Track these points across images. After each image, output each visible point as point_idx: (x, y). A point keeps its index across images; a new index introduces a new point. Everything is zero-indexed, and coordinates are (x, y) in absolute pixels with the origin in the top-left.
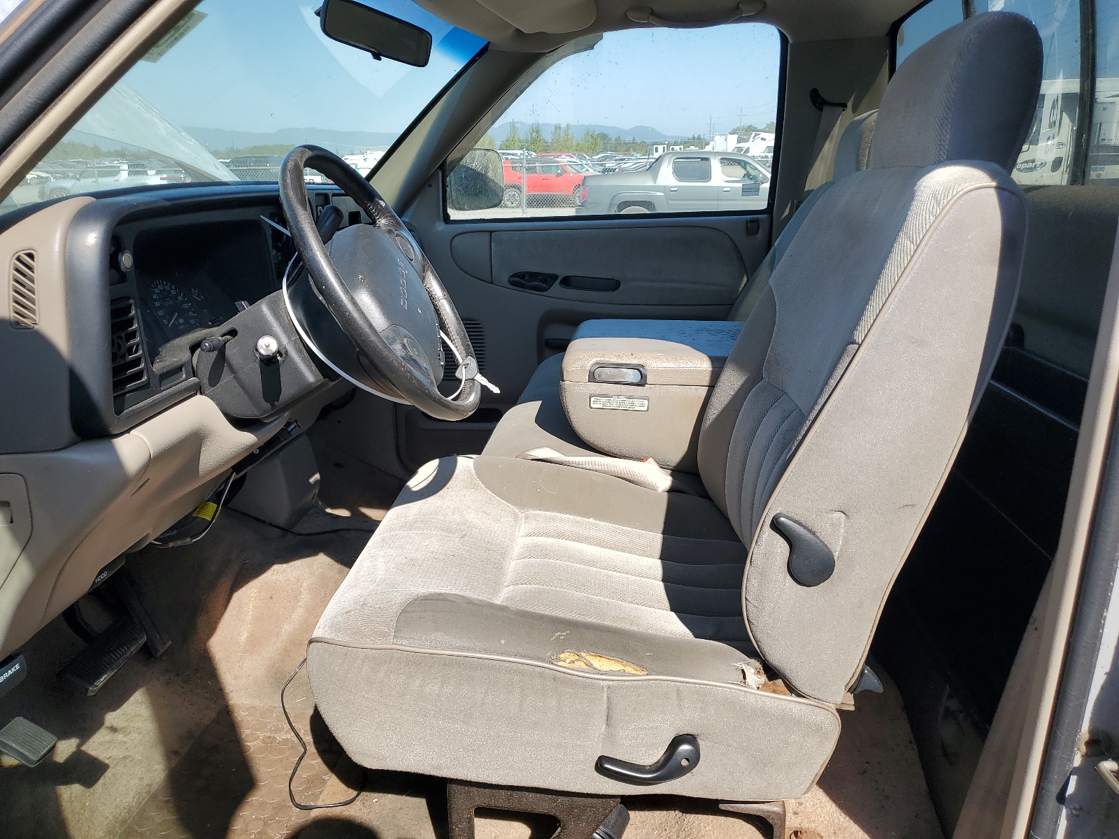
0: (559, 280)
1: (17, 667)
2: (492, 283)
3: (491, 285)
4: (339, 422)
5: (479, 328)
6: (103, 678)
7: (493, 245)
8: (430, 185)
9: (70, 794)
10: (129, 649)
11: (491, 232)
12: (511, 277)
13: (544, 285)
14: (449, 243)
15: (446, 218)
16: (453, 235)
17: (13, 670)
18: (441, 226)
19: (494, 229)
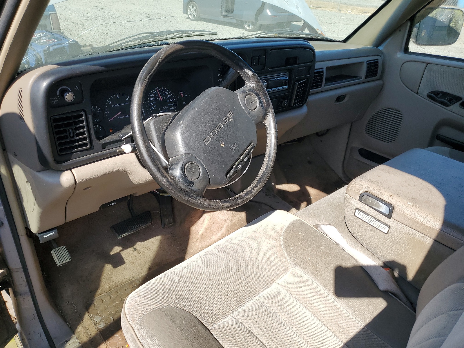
0: (461, 101)
1: (53, 233)
2: (417, 93)
3: (417, 95)
4: (321, 141)
5: (402, 117)
6: (125, 234)
7: (426, 71)
8: (400, 30)
9: (108, 267)
10: (142, 226)
11: (428, 64)
12: (430, 93)
13: (448, 103)
14: (401, 66)
15: (406, 50)
16: (404, 62)
17: (51, 234)
18: (400, 55)
19: (431, 62)
